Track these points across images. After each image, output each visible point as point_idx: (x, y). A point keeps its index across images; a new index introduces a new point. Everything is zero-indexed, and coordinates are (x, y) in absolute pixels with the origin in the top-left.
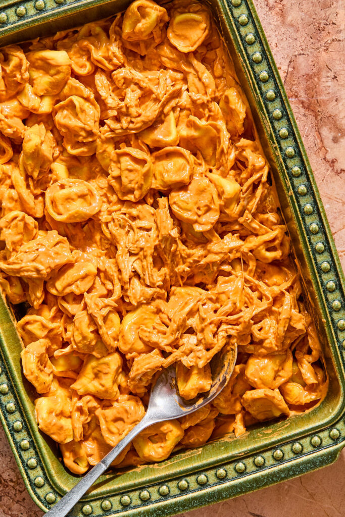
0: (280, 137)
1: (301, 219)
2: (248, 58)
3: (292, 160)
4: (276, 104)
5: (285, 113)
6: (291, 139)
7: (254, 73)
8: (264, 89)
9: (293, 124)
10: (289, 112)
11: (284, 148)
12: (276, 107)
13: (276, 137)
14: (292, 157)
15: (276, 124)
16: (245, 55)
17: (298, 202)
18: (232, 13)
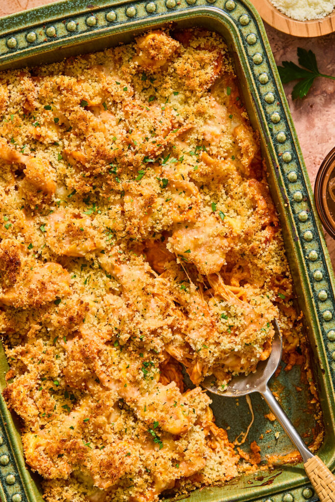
0: (288, 180)
1: (305, 265)
2: (260, 98)
3: (299, 204)
4: (287, 146)
5: (294, 156)
6: (299, 183)
7: (266, 113)
8: (275, 131)
9: (302, 168)
10: (299, 156)
11: (292, 192)
12: (286, 150)
13: (285, 180)
14: (299, 202)
15: (285, 167)
16: (257, 95)
17: (303, 248)
18: (247, 52)
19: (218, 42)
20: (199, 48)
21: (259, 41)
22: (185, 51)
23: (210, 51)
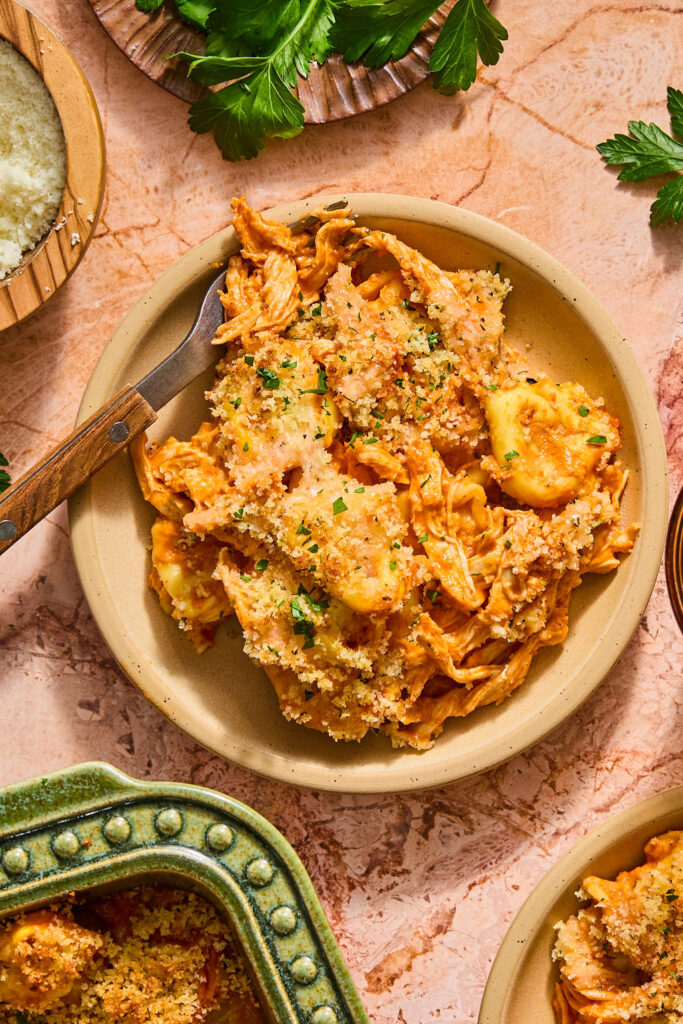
18: (274, 953)
19: (204, 918)
20: (156, 939)
21: (302, 924)
22: (122, 952)
23: (185, 945)
